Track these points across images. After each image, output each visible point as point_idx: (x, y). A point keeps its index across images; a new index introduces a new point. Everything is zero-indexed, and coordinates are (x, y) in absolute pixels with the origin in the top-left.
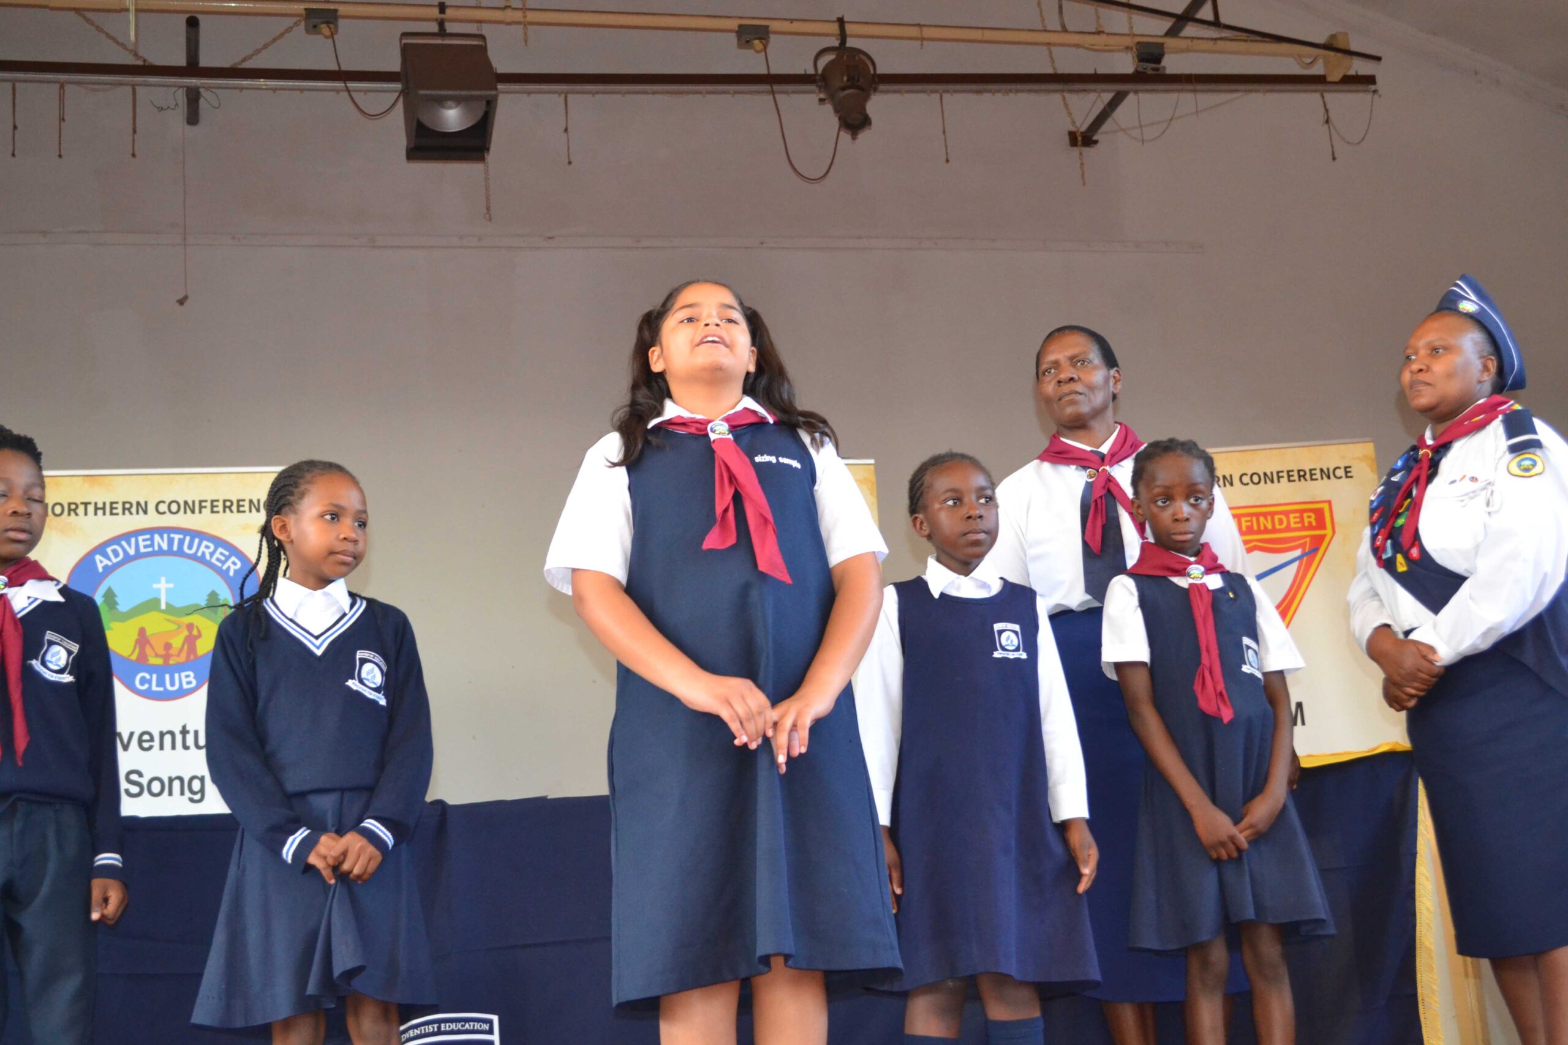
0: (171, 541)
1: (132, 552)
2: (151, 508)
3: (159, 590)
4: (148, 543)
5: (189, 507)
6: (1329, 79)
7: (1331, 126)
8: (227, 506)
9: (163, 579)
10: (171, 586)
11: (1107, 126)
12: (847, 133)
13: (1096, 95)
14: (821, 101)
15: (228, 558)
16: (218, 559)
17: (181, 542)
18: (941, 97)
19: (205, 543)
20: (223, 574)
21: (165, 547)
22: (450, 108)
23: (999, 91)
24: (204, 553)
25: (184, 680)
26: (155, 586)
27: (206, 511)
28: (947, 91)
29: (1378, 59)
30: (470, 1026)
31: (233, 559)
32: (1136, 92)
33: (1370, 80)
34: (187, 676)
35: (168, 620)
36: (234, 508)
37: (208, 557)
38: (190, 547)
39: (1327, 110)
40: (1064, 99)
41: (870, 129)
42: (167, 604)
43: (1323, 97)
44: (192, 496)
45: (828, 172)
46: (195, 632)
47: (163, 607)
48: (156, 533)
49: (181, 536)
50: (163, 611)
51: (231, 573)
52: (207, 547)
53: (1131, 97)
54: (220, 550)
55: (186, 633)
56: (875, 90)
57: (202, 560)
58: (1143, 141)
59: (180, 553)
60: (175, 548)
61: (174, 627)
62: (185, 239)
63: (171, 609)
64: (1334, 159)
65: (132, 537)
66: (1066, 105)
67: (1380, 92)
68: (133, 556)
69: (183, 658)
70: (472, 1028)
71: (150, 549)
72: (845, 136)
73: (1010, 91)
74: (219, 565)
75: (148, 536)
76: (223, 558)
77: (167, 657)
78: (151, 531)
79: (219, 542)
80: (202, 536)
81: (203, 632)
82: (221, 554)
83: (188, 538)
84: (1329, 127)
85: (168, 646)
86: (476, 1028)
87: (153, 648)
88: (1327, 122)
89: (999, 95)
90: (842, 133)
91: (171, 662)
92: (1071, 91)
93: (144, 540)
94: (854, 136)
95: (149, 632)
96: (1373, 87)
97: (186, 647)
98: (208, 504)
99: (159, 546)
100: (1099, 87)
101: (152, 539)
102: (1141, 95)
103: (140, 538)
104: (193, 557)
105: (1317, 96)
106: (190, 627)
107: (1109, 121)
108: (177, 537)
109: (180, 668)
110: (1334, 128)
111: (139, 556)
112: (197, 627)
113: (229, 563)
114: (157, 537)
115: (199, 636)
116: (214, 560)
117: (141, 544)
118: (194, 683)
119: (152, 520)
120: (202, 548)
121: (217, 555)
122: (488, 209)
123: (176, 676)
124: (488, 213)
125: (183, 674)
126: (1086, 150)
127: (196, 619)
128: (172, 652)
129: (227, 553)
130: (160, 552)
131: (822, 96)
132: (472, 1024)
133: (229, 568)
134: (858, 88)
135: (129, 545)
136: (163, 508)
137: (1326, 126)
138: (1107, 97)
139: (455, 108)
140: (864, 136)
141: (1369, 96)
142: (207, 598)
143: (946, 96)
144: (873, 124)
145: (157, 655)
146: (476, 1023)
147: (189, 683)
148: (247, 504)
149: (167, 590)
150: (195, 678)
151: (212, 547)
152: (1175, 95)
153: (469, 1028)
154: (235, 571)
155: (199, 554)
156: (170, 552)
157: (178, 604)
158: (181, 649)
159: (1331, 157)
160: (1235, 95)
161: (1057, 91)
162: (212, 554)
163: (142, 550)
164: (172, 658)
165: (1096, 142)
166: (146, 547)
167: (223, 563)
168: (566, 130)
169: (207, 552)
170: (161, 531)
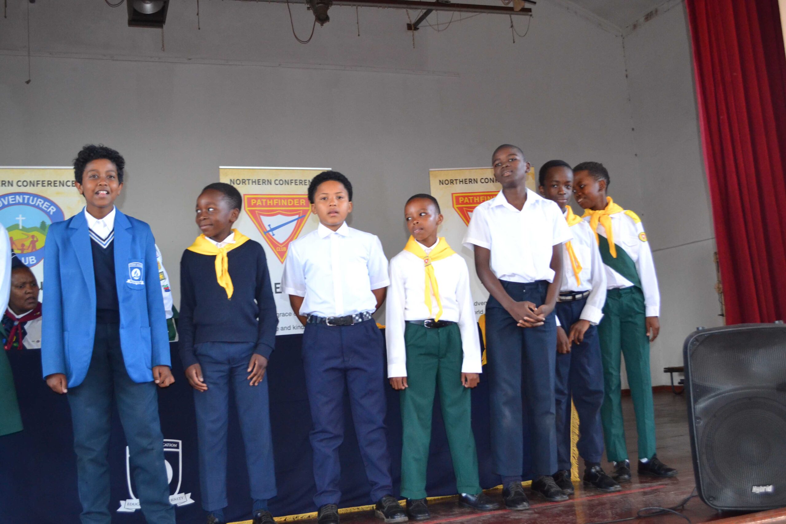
0: (24, 199)
1: (6, 203)
2: (15, 184)
3: (18, 220)
4: (13, 199)
5: (32, 184)
6: (515, 10)
7: (513, 29)
8: (49, 183)
9: (20, 216)
10: (24, 218)
11: (423, 23)
12: (319, 23)
13: (420, 10)
14: (308, 8)
15: (50, 206)
16: (45, 207)
17: (29, 199)
18: (357, 8)
19: (39, 200)
20: (48, 214)
21: (21, 201)
22: (148, 3)
23: (380, 7)
24: (39, 204)
25: (31, 260)
26: (17, 218)
27: (40, 186)
28: (360, 6)
29: (535, 3)
30: (167, 445)
31: (52, 207)
32: (437, 10)
33: (529, 10)
34: (32, 258)
35: (23, 234)
36: (52, 184)
37: (41, 206)
38: (33, 201)
39: (512, 22)
40: (407, 11)
41: (329, 21)
42: (23, 227)
43: (510, 17)
44: (34, 179)
45: (310, 38)
46: (35, 239)
47: (21, 228)
48: (17, 195)
49: (28, 197)
50: (21, 230)
51: (51, 213)
52: (40, 202)
53: (434, 12)
54: (46, 203)
55: (31, 239)
56: (332, 5)
57: (38, 207)
58: (439, 31)
59: (28, 204)
60: (26, 202)
61: (26, 237)
62: (29, 53)
63: (24, 229)
64: (514, 42)
65: (6, 196)
66: (408, 14)
67: (533, 16)
68: (6, 205)
69: (30, 251)
70: (168, 446)
71: (14, 202)
72: (318, 24)
73: (386, 7)
74: (46, 209)
75: (13, 196)
76: (47, 207)
77: (22, 250)
78: (15, 194)
79: (46, 199)
80: (38, 197)
81: (39, 239)
82: (47, 205)
83: (31, 198)
84: (512, 30)
85: (23, 245)
86: (170, 446)
87: (16, 246)
88: (512, 26)
89: (381, 8)
90: (317, 23)
91: (25, 252)
92: (411, 8)
93: (12, 198)
94: (322, 25)
95: (14, 239)
96: (530, 13)
97: (31, 245)
98: (40, 182)
99: (19, 201)
100: (422, 7)
101: (15, 198)
102: (438, 12)
103: (10, 197)
104: (34, 206)
105: (508, 16)
106: (33, 237)
107: (424, 20)
108: (26, 197)
109: (29, 255)
110: (515, 30)
111: (9, 205)
112: (36, 237)
113: (50, 209)
114: (17, 197)
115: (37, 241)
116: (43, 207)
117: (11, 200)
118: (35, 262)
119: (15, 189)
120: (38, 202)
121: (45, 205)
122: (163, 46)
123: (27, 258)
124: (163, 48)
125: (30, 257)
126: (414, 31)
127: (36, 233)
128: (25, 248)
129: (49, 204)
130: (19, 204)
131: (309, 6)
132: (168, 444)
133: (50, 211)
134: (324, 3)
135: (5, 199)
136: (20, 184)
137: (511, 29)
138: (424, 11)
139: (150, 3)
140: (326, 25)
141: (528, 17)
142: (41, 224)
143: (359, 7)
144: (330, 19)
145: (18, 249)
146: (170, 444)
147: (33, 261)
148: (58, 182)
149: (23, 220)
150: (36, 259)
151: (43, 201)
152: (452, 12)
153: (167, 446)
154: (54, 212)
155: (37, 205)
156: (23, 204)
157: (28, 226)
158: (29, 247)
159: (513, 41)
160: (475, 14)
161: (404, 8)
162: (43, 204)
163: (11, 202)
164: (25, 250)
165: (418, 29)
166: (13, 201)
167: (48, 208)
168: (198, 14)
169: (41, 203)
170: (19, 194)
